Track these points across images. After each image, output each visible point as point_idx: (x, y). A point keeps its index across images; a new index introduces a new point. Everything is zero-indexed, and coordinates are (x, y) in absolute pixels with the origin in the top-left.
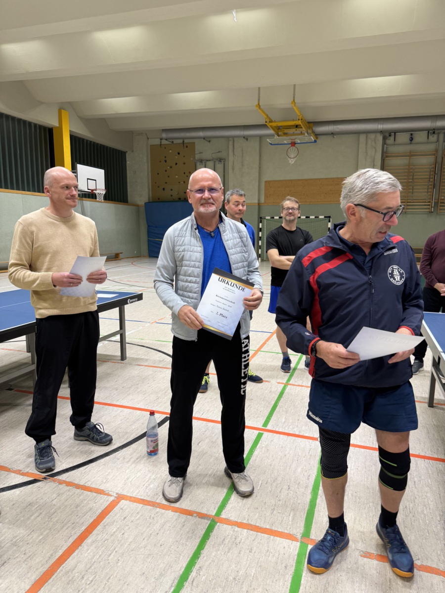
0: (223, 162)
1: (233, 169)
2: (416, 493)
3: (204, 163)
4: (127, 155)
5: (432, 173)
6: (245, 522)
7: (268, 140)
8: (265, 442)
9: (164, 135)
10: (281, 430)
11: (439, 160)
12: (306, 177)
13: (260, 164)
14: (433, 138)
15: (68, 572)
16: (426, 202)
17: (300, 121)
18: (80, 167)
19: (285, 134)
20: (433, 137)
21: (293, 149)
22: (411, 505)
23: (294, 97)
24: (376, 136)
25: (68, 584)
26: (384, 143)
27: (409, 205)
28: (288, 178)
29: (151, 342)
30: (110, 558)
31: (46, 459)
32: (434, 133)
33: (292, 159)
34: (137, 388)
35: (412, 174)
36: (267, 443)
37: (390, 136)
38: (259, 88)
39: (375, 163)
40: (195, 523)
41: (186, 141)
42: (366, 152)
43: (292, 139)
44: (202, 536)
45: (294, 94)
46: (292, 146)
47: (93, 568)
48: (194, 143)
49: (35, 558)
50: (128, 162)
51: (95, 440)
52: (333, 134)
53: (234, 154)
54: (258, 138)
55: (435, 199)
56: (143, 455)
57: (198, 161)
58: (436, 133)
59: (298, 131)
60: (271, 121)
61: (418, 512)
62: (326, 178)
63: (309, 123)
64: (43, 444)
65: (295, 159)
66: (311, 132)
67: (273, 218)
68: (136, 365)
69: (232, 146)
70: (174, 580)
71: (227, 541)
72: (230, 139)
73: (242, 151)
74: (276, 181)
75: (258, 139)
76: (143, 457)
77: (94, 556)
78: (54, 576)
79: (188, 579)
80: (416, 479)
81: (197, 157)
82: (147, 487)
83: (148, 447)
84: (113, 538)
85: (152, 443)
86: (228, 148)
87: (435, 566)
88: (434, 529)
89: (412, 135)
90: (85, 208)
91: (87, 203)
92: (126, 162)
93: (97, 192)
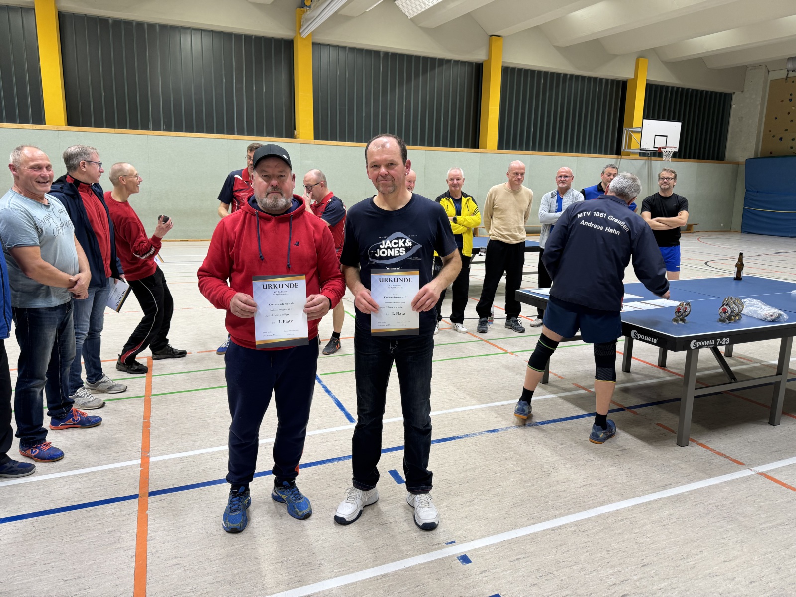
4: (734, 97)
9: (793, 65)
18: (647, 123)
50: (734, 106)
90: (653, 169)
91: (657, 164)
92: (731, 106)
93: (665, 150)
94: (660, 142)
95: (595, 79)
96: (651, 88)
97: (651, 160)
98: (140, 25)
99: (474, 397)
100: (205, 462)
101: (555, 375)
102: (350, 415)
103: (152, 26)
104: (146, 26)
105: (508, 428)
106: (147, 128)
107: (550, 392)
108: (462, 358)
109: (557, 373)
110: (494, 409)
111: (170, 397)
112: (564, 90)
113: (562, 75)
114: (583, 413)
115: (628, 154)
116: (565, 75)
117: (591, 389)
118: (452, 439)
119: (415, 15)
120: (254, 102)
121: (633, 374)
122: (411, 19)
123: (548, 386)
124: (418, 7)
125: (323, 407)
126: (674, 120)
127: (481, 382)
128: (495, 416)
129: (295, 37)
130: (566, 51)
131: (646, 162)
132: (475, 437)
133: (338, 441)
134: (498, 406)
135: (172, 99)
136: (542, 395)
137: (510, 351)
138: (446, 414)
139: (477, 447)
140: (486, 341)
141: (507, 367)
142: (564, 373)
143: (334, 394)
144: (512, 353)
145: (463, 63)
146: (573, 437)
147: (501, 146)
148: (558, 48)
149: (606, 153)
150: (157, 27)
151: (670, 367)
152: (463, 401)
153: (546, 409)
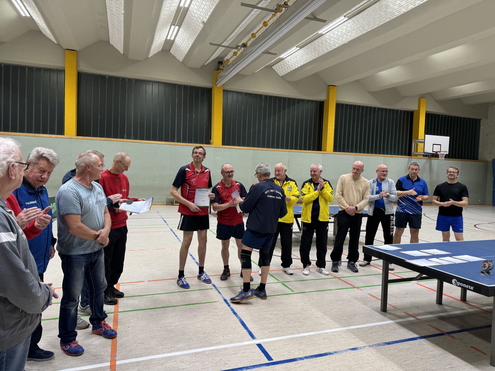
4: (482, 121)
18: (428, 137)
50: (482, 127)
90: (433, 164)
91: (435, 161)
92: (480, 127)
93: (440, 153)
94: (437, 149)
95: (393, 110)
96: (429, 116)
97: (431, 159)
98: (124, 79)
99: (336, 322)
100: (154, 367)
101: (391, 305)
102: (251, 332)
103: (130, 80)
104: (127, 80)
105: (364, 347)
106: (123, 138)
107: (389, 318)
108: (324, 291)
109: (392, 304)
110: (352, 332)
111: (131, 314)
112: (374, 116)
113: (373, 108)
114: (415, 336)
115: (416, 155)
116: (375, 108)
117: (417, 317)
118: (326, 354)
119: (284, 74)
120: (188, 124)
121: (444, 306)
122: (281, 77)
123: (387, 314)
124: (286, 69)
125: (233, 326)
126: (444, 135)
127: (340, 310)
128: (354, 337)
129: (213, 87)
130: (375, 94)
131: (427, 161)
132: (342, 353)
133: (245, 353)
134: (355, 329)
135: (139, 121)
136: (384, 321)
137: (356, 286)
138: (318, 334)
139: (345, 362)
140: (339, 278)
141: (356, 299)
142: (397, 304)
143: (239, 315)
144: (358, 288)
145: (312, 101)
146: (413, 356)
147: (335, 150)
148: (370, 92)
149: (402, 155)
150: (133, 80)
151: (470, 302)
152: (329, 324)
153: (388, 332)
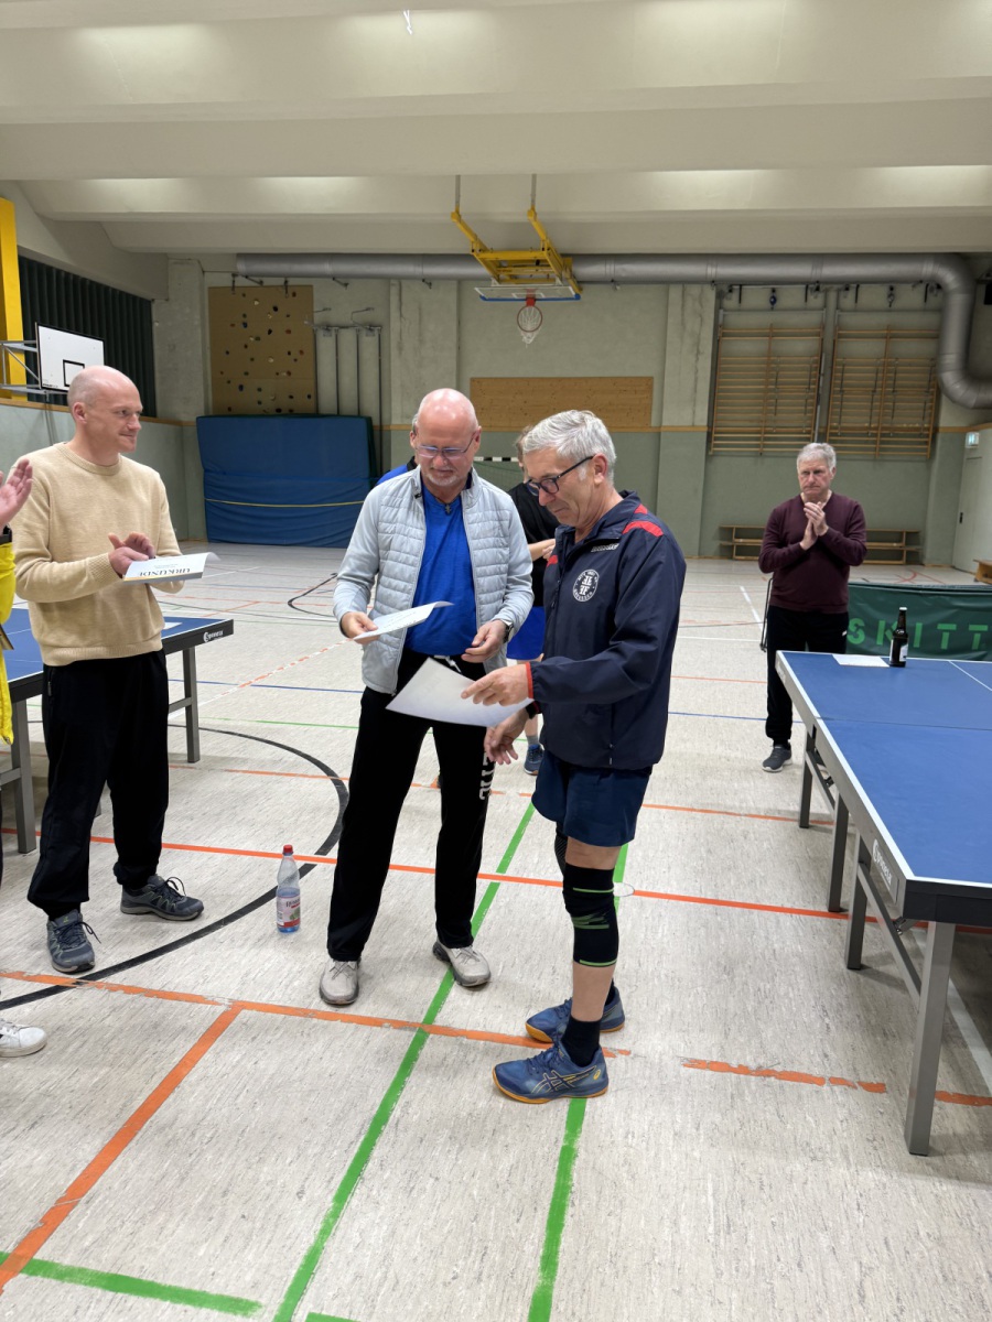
0: (376, 332)
1: (400, 349)
2: (776, 967)
3: (333, 333)
4: (154, 307)
5: (814, 372)
6: (479, 1029)
7: (477, 289)
8: (505, 897)
9: (242, 267)
10: (532, 877)
11: (828, 346)
12: (557, 373)
13: (459, 339)
14: (816, 300)
15: (163, 1128)
16: (801, 433)
17: (545, 253)
18: (45, 334)
19: (514, 278)
20: (816, 297)
21: (530, 312)
22: (768, 986)
23: (533, 201)
24: (702, 290)
25: (167, 1145)
26: (719, 307)
27: (769, 439)
28: (521, 373)
29: (248, 724)
30: (239, 1101)
31: (75, 947)
32: (818, 289)
33: (529, 334)
34: (236, 814)
35: (774, 373)
36: (508, 900)
37: (731, 291)
38: (458, 177)
39: (701, 349)
40: (388, 1036)
41: (292, 282)
42: (683, 323)
43: (528, 291)
44: (403, 1056)
45: (533, 195)
46: (528, 304)
47: (209, 1118)
48: (311, 286)
49: (92, 1112)
50: (156, 325)
51: (167, 910)
52: (614, 281)
53: (401, 315)
54: (455, 282)
55: (820, 427)
56: (270, 932)
57: (319, 326)
58: (821, 289)
59: (542, 272)
60: (483, 250)
61: (779, 996)
62: (600, 378)
63: (564, 255)
64: (66, 920)
65: (535, 333)
66: (568, 276)
67: (490, 459)
68: (222, 771)
69: (397, 298)
70: (363, 1125)
71: (450, 1061)
72: (393, 281)
73: (420, 309)
74: (496, 379)
75: (454, 285)
76: (271, 936)
77: (207, 1101)
78: (138, 1137)
79: (387, 1120)
80: (776, 946)
81: (318, 318)
82: (287, 986)
83: (280, 916)
84: (237, 1070)
85: (289, 908)
86: (389, 300)
87: (804, 1070)
88: (806, 1019)
89: (774, 291)
90: (57, 428)
91: (62, 418)
92: (151, 323)
97: (51, 409)
115: (9, 395)
126: (86, 333)
131: (42, 414)
